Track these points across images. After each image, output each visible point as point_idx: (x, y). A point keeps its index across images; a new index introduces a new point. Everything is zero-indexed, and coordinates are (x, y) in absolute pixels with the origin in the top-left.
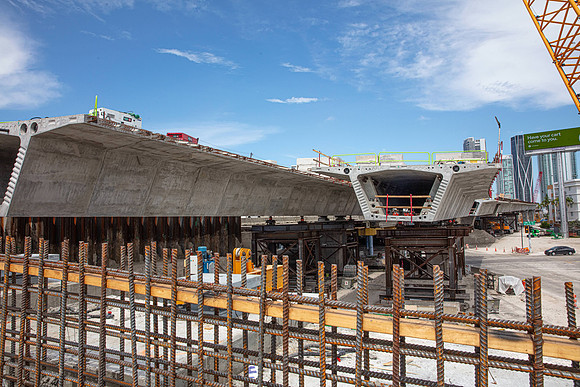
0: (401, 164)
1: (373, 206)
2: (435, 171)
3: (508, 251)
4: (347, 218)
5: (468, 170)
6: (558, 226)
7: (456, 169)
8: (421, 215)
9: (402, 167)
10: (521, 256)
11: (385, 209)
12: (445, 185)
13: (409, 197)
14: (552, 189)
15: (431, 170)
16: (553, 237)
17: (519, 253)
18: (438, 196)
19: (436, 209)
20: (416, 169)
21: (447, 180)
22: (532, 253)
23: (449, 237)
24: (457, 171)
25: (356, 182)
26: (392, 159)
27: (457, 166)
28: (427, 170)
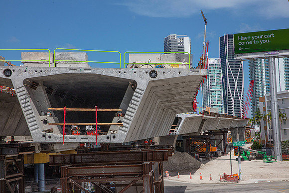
1: (45, 122)
2: (128, 75)
5: (168, 76)
7: (153, 75)
8: (109, 134)
9: (85, 70)
10: (231, 185)
11: (62, 126)
12: (139, 95)
13: (94, 110)
14: (264, 102)
15: (122, 76)
16: (266, 160)
17: (228, 180)
18: (131, 109)
19: (128, 126)
20: (103, 73)
21: (142, 88)
22: (242, 180)
23: (145, 163)
24: (154, 78)
25: (21, 89)
26: (72, 59)
27: (154, 71)
28: (117, 75)
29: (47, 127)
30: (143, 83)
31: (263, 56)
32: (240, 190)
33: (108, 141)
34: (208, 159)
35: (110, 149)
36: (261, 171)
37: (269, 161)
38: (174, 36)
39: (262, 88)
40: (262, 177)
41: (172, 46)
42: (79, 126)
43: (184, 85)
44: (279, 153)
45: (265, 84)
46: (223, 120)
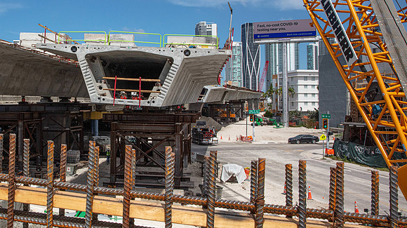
0: (131, 45)
1: (101, 88)
2: (166, 53)
3: (233, 139)
6: (280, 115)
7: (187, 53)
8: (149, 100)
9: (133, 48)
10: (245, 144)
11: (113, 91)
12: (175, 70)
13: (138, 80)
14: (277, 79)
15: (162, 54)
16: (275, 126)
17: (243, 141)
18: (168, 81)
20: (147, 51)
21: (177, 64)
22: (255, 141)
23: (177, 124)
24: (187, 55)
25: (83, 62)
26: (122, 39)
28: (158, 53)
29: (102, 92)
30: (178, 59)
31: (277, 41)
33: (149, 105)
35: (149, 111)
36: (271, 135)
37: (278, 127)
38: (204, 23)
40: (271, 139)
41: (202, 31)
42: (126, 92)
43: (212, 62)
44: (286, 121)
46: (242, 93)
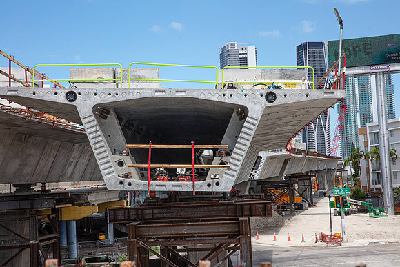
0: (156, 86)
1: (121, 164)
2: (235, 99)
3: (310, 240)
4: (38, 188)
5: (291, 99)
6: (377, 194)
7: (271, 98)
9: (177, 92)
12: (251, 126)
13: (189, 146)
14: (365, 134)
15: (228, 100)
16: (373, 214)
17: (327, 242)
18: (240, 146)
19: (237, 168)
20: (202, 97)
21: (255, 116)
22: (347, 241)
24: (272, 102)
25: (89, 119)
26: (140, 77)
27: (271, 93)
28: (221, 99)
30: (256, 109)
31: (368, 71)
32: (347, 255)
33: (209, 189)
34: (292, 213)
35: (181, 200)
36: (369, 229)
37: (377, 216)
38: (234, 45)
39: (355, 116)
40: (373, 237)
41: (231, 58)
42: (166, 169)
44: (390, 205)
45: (358, 110)
46: (310, 160)
